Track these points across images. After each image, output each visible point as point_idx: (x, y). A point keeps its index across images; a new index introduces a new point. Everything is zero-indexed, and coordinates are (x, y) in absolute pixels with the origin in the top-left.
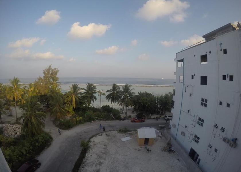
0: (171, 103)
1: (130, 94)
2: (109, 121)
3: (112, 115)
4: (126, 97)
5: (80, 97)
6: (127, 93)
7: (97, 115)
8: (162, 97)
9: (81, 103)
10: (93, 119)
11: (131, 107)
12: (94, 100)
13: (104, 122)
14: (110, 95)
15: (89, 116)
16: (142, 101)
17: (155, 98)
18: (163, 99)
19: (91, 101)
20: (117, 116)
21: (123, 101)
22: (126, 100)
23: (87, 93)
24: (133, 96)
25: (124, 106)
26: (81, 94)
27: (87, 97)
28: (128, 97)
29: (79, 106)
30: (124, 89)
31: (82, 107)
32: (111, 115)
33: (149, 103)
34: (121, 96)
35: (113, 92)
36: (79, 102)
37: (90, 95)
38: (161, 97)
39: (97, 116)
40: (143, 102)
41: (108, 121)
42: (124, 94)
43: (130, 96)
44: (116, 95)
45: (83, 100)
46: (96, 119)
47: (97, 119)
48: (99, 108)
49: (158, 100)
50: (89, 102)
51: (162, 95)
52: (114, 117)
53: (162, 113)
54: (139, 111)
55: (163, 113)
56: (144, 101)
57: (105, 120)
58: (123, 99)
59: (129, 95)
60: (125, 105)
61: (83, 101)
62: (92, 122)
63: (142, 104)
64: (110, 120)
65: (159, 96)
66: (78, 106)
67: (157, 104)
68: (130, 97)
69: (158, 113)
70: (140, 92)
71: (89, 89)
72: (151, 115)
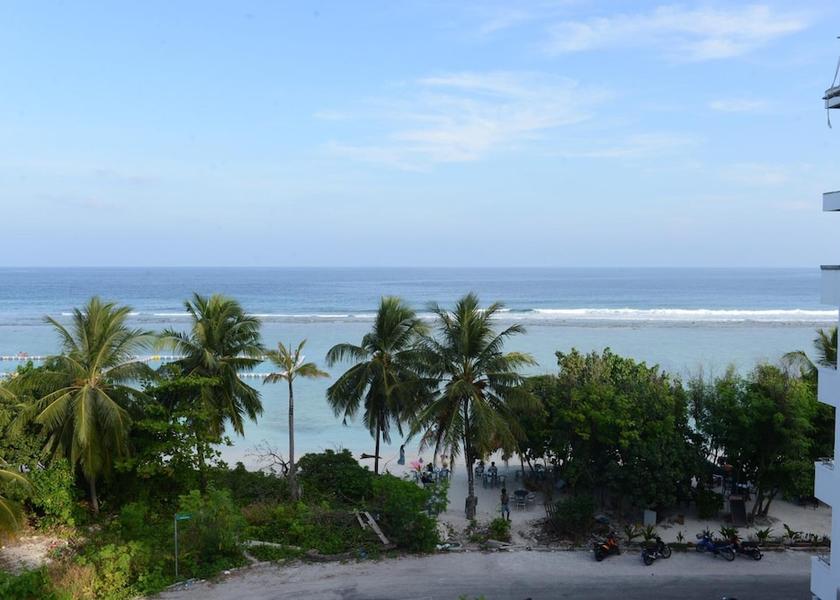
0: (808, 434)
1: (496, 365)
2: (353, 567)
3: (371, 521)
4: (465, 388)
5: (136, 393)
6: (474, 361)
7: (261, 523)
8: (735, 390)
9: (143, 441)
10: (235, 558)
11: (505, 458)
12: (245, 418)
13: (316, 569)
14: (356, 377)
15: (204, 528)
16: (582, 417)
17: (678, 393)
18: (739, 404)
19: (219, 420)
20: (410, 525)
21: (444, 417)
22: (465, 411)
23: (193, 363)
24: (512, 377)
25: (455, 448)
26: (144, 371)
27: (195, 391)
28: (481, 385)
29: (128, 465)
30: (454, 333)
31: (146, 469)
32: (365, 519)
33: (632, 428)
34: (435, 383)
35: (380, 357)
36: (125, 433)
37: (215, 381)
38: (724, 385)
39: (261, 530)
40: (590, 421)
41: (344, 562)
42: (450, 369)
43: (492, 378)
44: (394, 374)
45: (157, 417)
46: (253, 552)
47: (262, 554)
48: (279, 470)
49: (698, 407)
50: (208, 431)
51: (729, 374)
52: (381, 536)
53: (738, 507)
54: (564, 490)
55: (749, 507)
56: (595, 413)
57: (324, 560)
58: (450, 403)
59: (485, 377)
60: (461, 445)
61: (158, 426)
62: (223, 579)
63: (586, 436)
64: (353, 556)
65: (706, 381)
66: (118, 465)
67: (698, 439)
68: (499, 390)
69: (705, 508)
70: (567, 352)
71: (209, 342)
72: (650, 517)
